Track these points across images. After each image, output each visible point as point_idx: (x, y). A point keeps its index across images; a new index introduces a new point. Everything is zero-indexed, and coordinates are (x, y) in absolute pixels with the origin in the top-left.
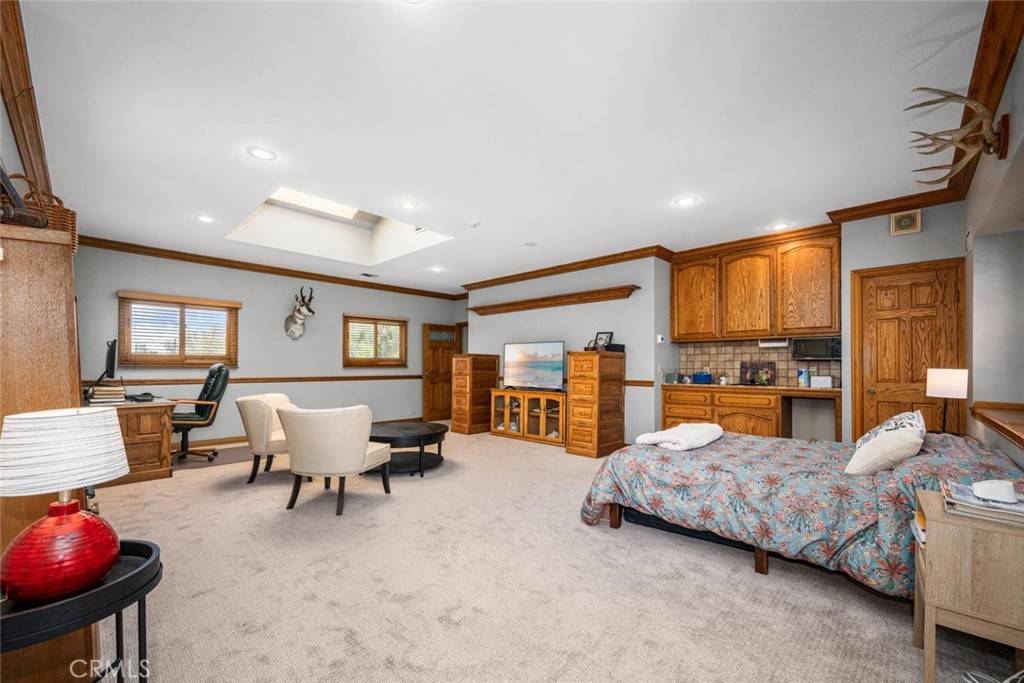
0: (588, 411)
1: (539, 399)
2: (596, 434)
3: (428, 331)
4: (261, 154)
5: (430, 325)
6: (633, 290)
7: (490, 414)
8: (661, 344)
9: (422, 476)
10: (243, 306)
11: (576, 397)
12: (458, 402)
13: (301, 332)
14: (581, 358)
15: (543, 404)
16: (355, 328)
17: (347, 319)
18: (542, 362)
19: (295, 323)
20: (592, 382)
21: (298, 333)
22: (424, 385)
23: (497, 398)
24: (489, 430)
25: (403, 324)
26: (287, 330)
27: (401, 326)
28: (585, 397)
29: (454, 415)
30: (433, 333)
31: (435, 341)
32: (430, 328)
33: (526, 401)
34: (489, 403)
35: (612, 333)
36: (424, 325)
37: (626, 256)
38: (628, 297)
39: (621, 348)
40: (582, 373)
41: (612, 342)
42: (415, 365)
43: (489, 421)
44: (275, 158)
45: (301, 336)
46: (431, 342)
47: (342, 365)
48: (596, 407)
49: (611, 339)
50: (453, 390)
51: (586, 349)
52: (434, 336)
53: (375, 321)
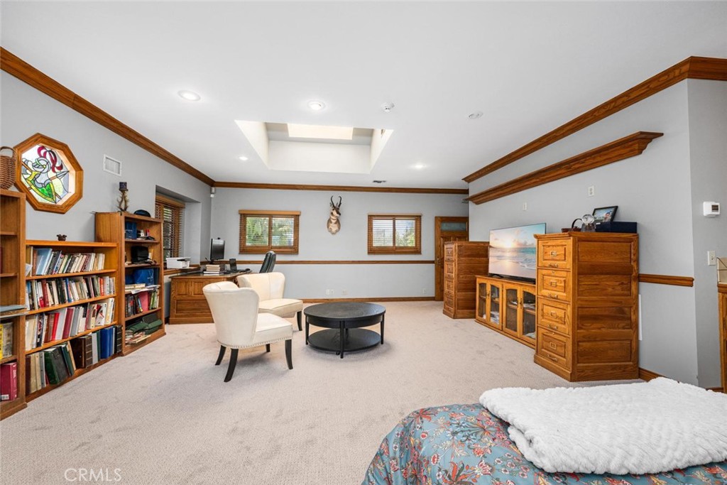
0: (560, 313)
1: (516, 290)
2: (570, 347)
3: (439, 223)
4: (189, 97)
5: (442, 218)
6: (650, 140)
7: (475, 300)
8: (710, 217)
9: (342, 357)
10: (302, 214)
11: (545, 292)
12: (448, 286)
13: (337, 228)
14: (550, 243)
15: (520, 296)
16: (377, 224)
17: (371, 218)
18: (530, 248)
19: (331, 222)
20: (564, 274)
21: (334, 230)
22: (436, 269)
23: (480, 284)
24: (475, 317)
25: (418, 218)
26: (328, 227)
27: (416, 220)
28: (555, 294)
29: (446, 299)
30: (445, 225)
31: (447, 231)
32: (441, 220)
33: (505, 291)
34: (475, 290)
35: (616, 208)
36: (436, 217)
37: (633, 96)
38: (640, 153)
39: (632, 228)
40: (553, 263)
41: (616, 220)
42: (428, 252)
43: (475, 308)
44: (200, 98)
45: (337, 231)
46: (442, 231)
47: (367, 252)
48: (569, 309)
49: (614, 215)
50: (445, 275)
51: (565, 230)
52: (446, 227)
53: (394, 217)
